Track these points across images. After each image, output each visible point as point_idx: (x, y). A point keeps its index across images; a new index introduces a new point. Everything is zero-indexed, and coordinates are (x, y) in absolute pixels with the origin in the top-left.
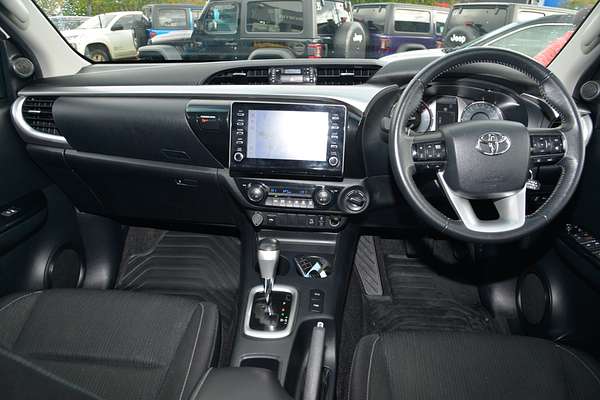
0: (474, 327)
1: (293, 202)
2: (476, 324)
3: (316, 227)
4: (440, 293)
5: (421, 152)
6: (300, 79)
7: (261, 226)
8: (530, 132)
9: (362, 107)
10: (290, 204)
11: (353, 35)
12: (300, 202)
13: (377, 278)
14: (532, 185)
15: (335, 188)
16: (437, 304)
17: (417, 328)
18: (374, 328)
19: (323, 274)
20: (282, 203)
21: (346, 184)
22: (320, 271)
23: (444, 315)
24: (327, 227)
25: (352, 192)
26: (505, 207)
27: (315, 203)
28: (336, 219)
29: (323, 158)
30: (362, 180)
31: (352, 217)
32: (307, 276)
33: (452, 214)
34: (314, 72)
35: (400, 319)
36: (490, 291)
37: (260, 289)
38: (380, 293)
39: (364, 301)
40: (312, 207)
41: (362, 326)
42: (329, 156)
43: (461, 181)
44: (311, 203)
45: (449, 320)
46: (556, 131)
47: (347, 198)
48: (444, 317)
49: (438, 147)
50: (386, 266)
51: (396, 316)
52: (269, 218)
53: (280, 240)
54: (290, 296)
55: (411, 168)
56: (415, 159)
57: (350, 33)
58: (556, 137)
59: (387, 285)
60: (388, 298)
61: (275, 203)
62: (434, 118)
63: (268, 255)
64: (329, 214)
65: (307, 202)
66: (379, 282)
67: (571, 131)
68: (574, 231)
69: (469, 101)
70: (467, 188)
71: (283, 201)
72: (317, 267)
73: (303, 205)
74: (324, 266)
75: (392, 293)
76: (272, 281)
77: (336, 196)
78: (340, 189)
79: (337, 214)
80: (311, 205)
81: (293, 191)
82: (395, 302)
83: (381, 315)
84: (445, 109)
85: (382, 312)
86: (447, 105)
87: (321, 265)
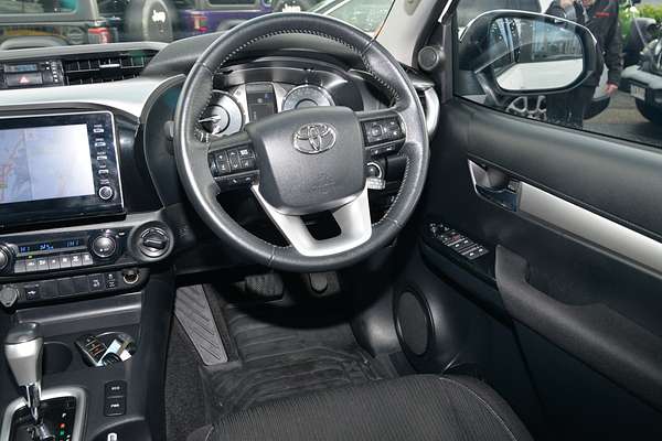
0: (351, 375)
1: (59, 260)
2: (353, 370)
3: (104, 289)
4: (303, 342)
5: (221, 163)
6: (38, 79)
7: (17, 305)
8: (359, 118)
9: (136, 110)
10: (55, 265)
11: (151, 14)
12: (71, 259)
13: (217, 339)
14: (375, 183)
15: (120, 230)
16: (302, 357)
17: (279, 395)
18: (221, 410)
19: (125, 356)
20: (43, 265)
21: (134, 221)
22: (120, 351)
23: (312, 368)
24: (120, 286)
25: (146, 231)
26: (347, 218)
27: (95, 257)
28: (131, 273)
29: (91, 191)
30: (157, 212)
31: (153, 267)
32: (100, 364)
33: (279, 240)
34: (59, 68)
35: (256, 390)
36: (364, 324)
37: (20, 404)
38: (224, 359)
39: (203, 376)
40: (92, 263)
41: (203, 413)
42: (98, 185)
43: (282, 193)
44: (87, 257)
45: (320, 374)
46: (391, 112)
47: (141, 241)
48: (312, 372)
49: (244, 152)
50: (226, 321)
51: (248, 386)
52: (27, 290)
53: (40, 321)
54: (72, 401)
55: (211, 186)
56: (215, 174)
57: (146, 10)
58: (391, 119)
59: (232, 346)
60: (236, 364)
61: (31, 266)
62: (246, 113)
63: (25, 349)
64: (120, 269)
65: (81, 257)
66: (221, 346)
67: (408, 110)
68: (440, 231)
69: (289, 86)
70: (291, 202)
71: (42, 262)
72: (114, 347)
73: (76, 262)
74: (127, 343)
75: (241, 356)
76: (38, 386)
77: (122, 241)
78: (127, 230)
79: (130, 267)
80: (87, 260)
81: (57, 245)
82: (247, 366)
83: (230, 390)
84: (260, 101)
85: (230, 385)
86: (260, 95)
87: (121, 342)
